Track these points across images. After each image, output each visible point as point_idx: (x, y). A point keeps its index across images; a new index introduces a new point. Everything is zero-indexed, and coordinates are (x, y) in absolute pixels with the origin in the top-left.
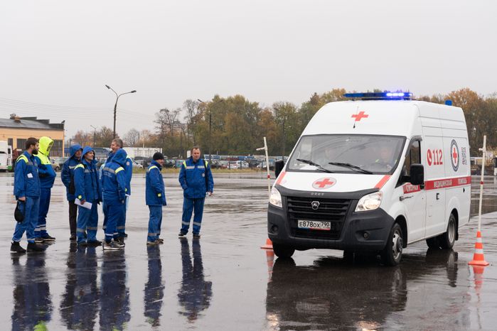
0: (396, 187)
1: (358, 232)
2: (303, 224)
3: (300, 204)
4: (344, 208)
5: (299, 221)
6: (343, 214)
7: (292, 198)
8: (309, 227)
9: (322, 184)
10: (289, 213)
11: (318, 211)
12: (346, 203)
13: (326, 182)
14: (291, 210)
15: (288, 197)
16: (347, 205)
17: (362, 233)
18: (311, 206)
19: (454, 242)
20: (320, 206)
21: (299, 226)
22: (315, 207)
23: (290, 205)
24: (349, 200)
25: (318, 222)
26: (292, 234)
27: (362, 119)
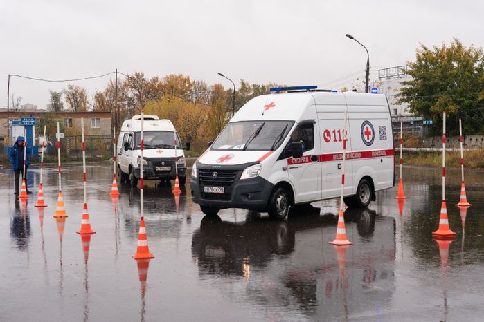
0: (278, 160)
1: (242, 194)
2: (208, 189)
3: (206, 175)
4: (234, 177)
5: (205, 187)
7: (202, 170)
8: (211, 191)
9: (223, 159)
11: (217, 179)
12: (235, 173)
13: (228, 157)
14: (201, 180)
15: (200, 170)
17: (246, 195)
18: (212, 176)
19: (369, 202)
20: (217, 176)
21: (205, 191)
22: (214, 177)
23: (201, 176)
24: (236, 171)
25: (216, 188)
26: (202, 197)
27: (271, 108)
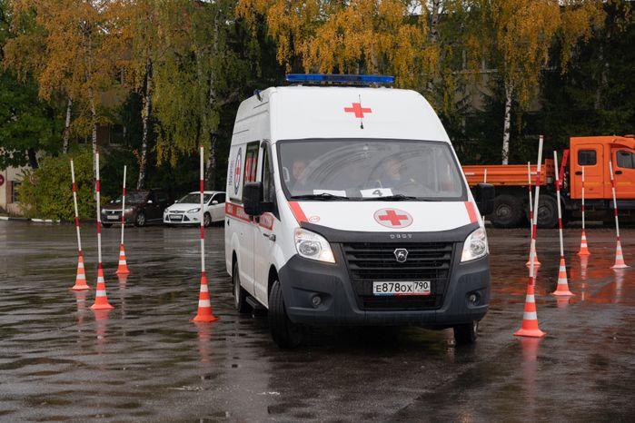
1: (467, 294)
2: (381, 288)
4: (447, 257)
5: (375, 284)
6: (445, 266)
7: (353, 245)
8: (394, 292)
10: (352, 270)
11: (408, 263)
12: (448, 249)
14: (354, 267)
15: (346, 245)
16: (450, 252)
18: (394, 256)
20: (408, 257)
21: (375, 292)
22: (400, 258)
23: (352, 258)
24: (451, 244)
